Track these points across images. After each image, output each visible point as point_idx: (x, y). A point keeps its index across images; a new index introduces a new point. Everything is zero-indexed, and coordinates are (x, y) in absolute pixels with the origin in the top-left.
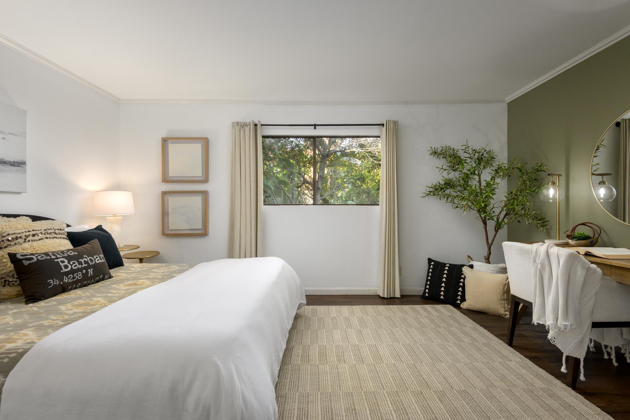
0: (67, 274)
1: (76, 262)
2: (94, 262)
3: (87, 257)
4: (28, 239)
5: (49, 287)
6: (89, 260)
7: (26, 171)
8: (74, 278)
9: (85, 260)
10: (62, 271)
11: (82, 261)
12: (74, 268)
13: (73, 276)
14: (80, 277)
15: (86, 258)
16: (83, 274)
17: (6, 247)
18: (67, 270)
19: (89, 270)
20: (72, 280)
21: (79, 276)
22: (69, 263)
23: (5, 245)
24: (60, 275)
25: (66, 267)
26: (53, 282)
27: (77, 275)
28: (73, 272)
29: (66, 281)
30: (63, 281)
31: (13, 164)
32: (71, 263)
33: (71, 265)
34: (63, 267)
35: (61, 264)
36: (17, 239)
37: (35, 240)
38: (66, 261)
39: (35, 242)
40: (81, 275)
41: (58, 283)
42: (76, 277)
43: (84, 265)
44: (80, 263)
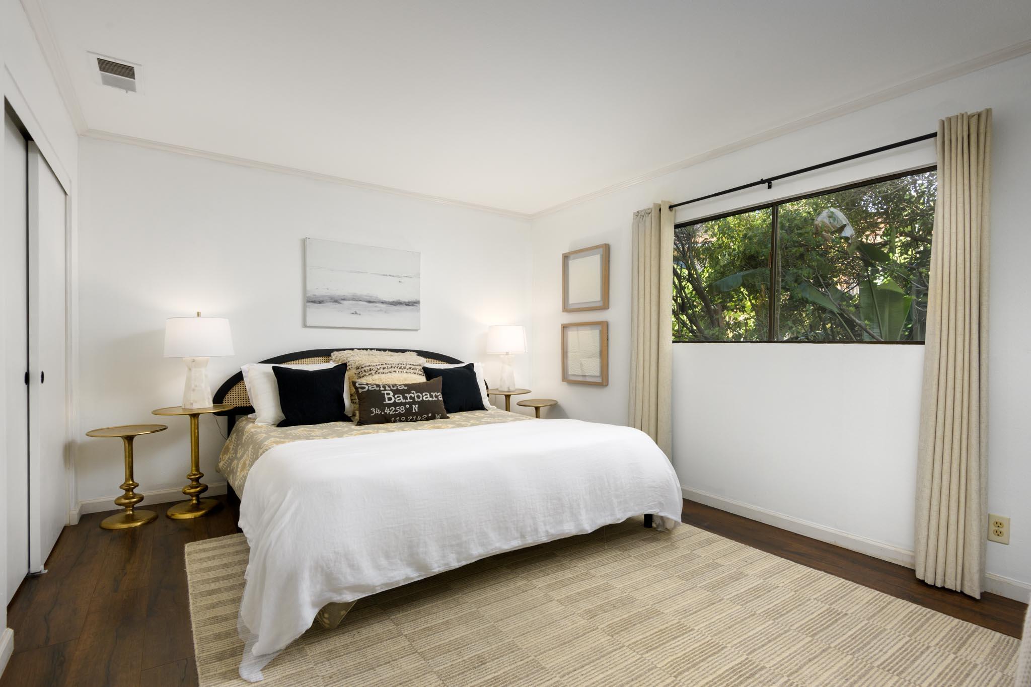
0: (389, 406)
1: (401, 396)
2: (421, 399)
3: (415, 393)
4: (379, 371)
5: (372, 415)
6: (416, 396)
7: (419, 309)
8: (396, 411)
9: (411, 396)
10: (384, 403)
11: (408, 396)
12: (397, 401)
13: (395, 408)
14: (402, 411)
15: (413, 393)
16: (406, 408)
17: (363, 377)
18: (389, 402)
19: (414, 406)
20: (394, 413)
21: (402, 409)
22: (394, 396)
23: (363, 375)
24: (383, 406)
25: (390, 399)
26: (375, 411)
27: (399, 408)
28: (395, 404)
29: (388, 412)
30: (384, 411)
31: (408, 304)
32: (396, 396)
33: (395, 398)
34: (387, 399)
35: (386, 395)
36: (370, 371)
37: (384, 373)
38: (392, 394)
39: (384, 375)
40: (403, 409)
41: (379, 412)
42: (398, 411)
43: (409, 400)
44: (405, 398)
